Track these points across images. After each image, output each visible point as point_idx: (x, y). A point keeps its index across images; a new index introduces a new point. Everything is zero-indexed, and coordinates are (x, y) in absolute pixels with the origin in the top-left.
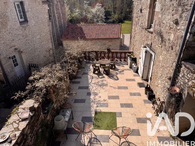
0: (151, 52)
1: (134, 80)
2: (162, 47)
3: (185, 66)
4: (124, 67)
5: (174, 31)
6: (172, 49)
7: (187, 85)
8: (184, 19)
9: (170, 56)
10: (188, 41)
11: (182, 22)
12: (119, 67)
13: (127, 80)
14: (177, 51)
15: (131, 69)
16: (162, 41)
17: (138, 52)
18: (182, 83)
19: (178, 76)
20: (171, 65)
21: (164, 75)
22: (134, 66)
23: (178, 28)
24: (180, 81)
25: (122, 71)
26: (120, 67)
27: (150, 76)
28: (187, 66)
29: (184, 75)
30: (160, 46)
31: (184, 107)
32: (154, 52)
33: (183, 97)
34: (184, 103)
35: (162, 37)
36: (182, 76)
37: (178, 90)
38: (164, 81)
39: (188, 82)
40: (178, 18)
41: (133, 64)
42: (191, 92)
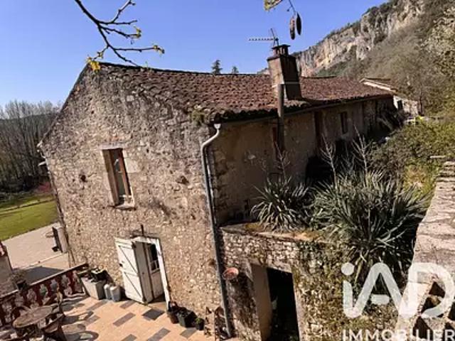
0: (148, 241)
1: (130, 316)
2: (171, 223)
3: (229, 232)
4: (83, 305)
5: (184, 192)
6: (194, 218)
7: (244, 255)
8: (194, 174)
9: (195, 230)
10: (214, 198)
11: (193, 178)
12: (72, 311)
13: (118, 323)
14: (203, 218)
15: (106, 300)
16: (167, 214)
17: (106, 258)
18: (234, 257)
19: (224, 251)
20: (203, 242)
21: (196, 266)
22: (112, 288)
23: (190, 187)
24: (230, 257)
25: (89, 315)
26: (75, 310)
27: (165, 285)
28: (231, 229)
29: (232, 244)
30: (167, 222)
31: (255, 289)
32: (156, 238)
33: (247, 275)
34: (252, 284)
35: (164, 208)
36: (231, 248)
37: (236, 271)
38: (203, 274)
39: (243, 250)
40: (183, 174)
41: (106, 286)
42: (256, 261)
